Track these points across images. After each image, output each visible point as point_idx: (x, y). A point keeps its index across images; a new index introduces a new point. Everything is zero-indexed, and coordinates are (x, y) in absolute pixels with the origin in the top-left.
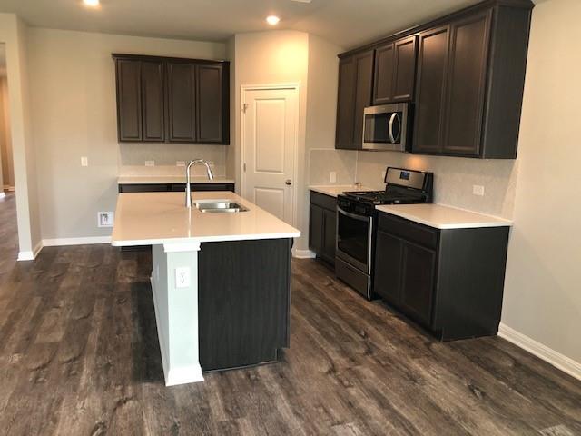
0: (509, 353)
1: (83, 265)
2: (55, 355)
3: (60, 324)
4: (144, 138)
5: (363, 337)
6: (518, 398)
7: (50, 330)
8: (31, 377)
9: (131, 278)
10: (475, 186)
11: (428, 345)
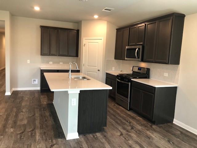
0: (178, 129)
1: (28, 97)
2: (25, 129)
3: (25, 118)
4: (50, 54)
5: (129, 123)
6: (184, 144)
7: (22, 120)
8: (19, 136)
9: (46, 102)
10: (164, 73)
11: (151, 126)
